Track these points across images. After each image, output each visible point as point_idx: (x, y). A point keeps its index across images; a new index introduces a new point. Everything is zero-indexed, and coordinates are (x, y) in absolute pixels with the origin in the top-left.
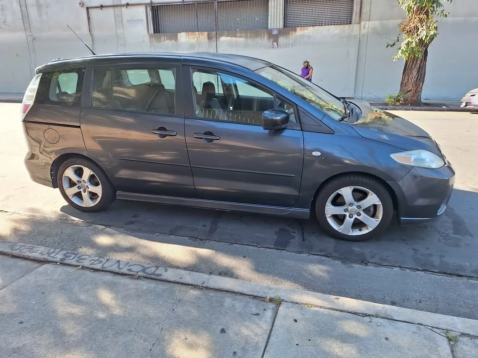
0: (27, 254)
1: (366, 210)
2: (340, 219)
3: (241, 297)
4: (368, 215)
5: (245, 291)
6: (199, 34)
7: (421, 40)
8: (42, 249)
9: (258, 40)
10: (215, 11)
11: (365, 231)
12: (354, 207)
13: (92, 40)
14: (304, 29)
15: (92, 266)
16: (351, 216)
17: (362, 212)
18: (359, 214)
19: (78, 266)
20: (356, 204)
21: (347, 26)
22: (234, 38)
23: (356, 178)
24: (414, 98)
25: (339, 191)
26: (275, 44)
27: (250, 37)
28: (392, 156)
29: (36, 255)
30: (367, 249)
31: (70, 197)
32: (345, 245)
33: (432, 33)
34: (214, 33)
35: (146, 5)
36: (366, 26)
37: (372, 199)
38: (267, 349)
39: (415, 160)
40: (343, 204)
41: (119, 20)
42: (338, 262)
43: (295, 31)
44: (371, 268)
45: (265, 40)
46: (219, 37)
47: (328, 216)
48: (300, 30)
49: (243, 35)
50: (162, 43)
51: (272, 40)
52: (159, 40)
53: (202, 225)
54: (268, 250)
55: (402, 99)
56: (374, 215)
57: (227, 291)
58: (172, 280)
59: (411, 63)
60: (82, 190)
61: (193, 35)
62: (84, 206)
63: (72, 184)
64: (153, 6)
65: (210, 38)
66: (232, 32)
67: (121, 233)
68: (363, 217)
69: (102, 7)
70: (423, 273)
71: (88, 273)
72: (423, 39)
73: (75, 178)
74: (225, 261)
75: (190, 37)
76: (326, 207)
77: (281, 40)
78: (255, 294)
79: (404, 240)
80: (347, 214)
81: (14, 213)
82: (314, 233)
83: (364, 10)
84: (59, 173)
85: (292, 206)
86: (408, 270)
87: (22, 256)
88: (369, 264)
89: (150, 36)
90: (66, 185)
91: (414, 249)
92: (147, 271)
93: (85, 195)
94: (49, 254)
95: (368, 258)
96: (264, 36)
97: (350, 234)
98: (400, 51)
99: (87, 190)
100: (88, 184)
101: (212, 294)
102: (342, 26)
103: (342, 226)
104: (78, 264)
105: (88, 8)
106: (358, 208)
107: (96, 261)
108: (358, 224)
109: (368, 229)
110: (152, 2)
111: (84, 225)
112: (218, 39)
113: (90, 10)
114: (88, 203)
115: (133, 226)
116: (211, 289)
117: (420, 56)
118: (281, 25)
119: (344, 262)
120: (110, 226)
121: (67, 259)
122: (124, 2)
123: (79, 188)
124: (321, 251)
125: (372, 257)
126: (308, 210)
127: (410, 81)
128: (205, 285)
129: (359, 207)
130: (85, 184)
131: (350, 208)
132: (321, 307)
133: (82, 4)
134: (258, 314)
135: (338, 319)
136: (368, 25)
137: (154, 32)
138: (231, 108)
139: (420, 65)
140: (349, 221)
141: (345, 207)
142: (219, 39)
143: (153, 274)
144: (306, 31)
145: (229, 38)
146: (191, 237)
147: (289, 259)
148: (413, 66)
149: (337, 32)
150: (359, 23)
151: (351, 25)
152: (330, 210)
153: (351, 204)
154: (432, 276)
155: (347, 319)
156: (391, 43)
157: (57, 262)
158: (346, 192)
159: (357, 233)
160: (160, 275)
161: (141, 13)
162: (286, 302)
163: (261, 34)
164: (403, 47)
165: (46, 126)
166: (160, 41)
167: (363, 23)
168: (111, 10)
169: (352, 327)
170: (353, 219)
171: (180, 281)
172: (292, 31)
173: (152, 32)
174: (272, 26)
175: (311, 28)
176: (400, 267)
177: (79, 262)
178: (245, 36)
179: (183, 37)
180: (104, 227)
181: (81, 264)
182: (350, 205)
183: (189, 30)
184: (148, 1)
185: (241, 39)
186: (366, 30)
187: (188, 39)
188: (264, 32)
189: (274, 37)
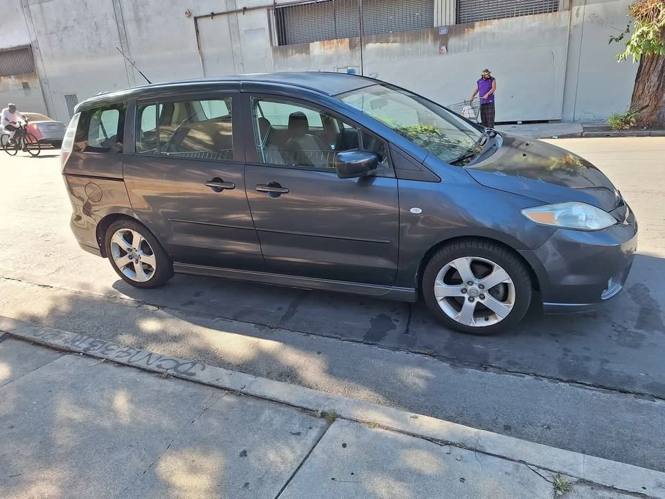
0: (51, 341)
1: (493, 291)
2: (456, 303)
3: (286, 409)
4: (496, 298)
5: (293, 402)
6: (338, 42)
7: (663, 27)
8: (68, 335)
9: (419, 44)
10: (359, 8)
11: (492, 322)
12: (475, 286)
13: (202, 60)
14: (486, 24)
15: (118, 359)
16: (471, 299)
17: (486, 294)
18: (482, 297)
20: (477, 281)
21: (550, 14)
22: (385, 45)
23: (474, 245)
24: (654, 117)
25: (451, 264)
26: (444, 48)
27: (408, 41)
28: (524, 212)
29: (58, 342)
30: (492, 347)
31: (121, 270)
32: (463, 340)
34: (358, 39)
35: (268, 8)
36: (581, 12)
37: (499, 275)
38: (291, 481)
39: (561, 218)
40: (459, 281)
41: (235, 32)
42: (446, 365)
43: (473, 27)
44: (491, 374)
45: (429, 44)
46: (365, 44)
47: (438, 299)
48: (480, 26)
49: (398, 39)
50: (289, 58)
51: (438, 43)
52: (285, 54)
53: (276, 308)
54: (354, 344)
55: (633, 119)
56: (505, 299)
57: (271, 400)
58: (205, 381)
59: (649, 64)
60: (134, 260)
61: (330, 44)
62: (137, 280)
63: (123, 253)
64: (277, 9)
65: (352, 46)
66: (382, 36)
67: (174, 316)
68: (489, 301)
69: (213, 15)
70: (568, 385)
71: (111, 367)
73: (124, 245)
74: (292, 357)
75: (326, 47)
76: (435, 286)
77: (453, 42)
78: (305, 406)
79: (553, 335)
80: (466, 296)
81: (60, 289)
82: (424, 322)
84: (106, 238)
85: (390, 284)
86: (545, 381)
87: (44, 344)
88: (491, 368)
89: (275, 50)
90: (115, 254)
91: (565, 349)
92: (179, 369)
93: (137, 267)
94: (74, 342)
95: (490, 361)
96: (427, 41)
97: (471, 325)
98: (629, 47)
99: (139, 260)
100: (140, 253)
101: (251, 402)
102: (543, 15)
103: (460, 314)
104: (102, 356)
105: (196, 19)
106: (479, 287)
107: (124, 352)
108: (482, 311)
109: (496, 318)
110: (275, 3)
111: (133, 305)
112: (363, 47)
113: (198, 21)
114: (142, 277)
115: (190, 308)
117: (662, 52)
118: (453, 21)
119: (453, 365)
120: (163, 307)
121: (92, 349)
122: (240, 7)
123: (131, 257)
124: (427, 347)
125: (497, 359)
126: (412, 290)
127: (647, 92)
128: (244, 390)
129: (481, 286)
130: (137, 253)
131: (469, 288)
132: (388, 429)
133: (189, 14)
134: (298, 434)
135: (405, 446)
136: (584, 12)
137: (279, 45)
138: (333, 146)
139: (662, 67)
140: (469, 306)
141: (462, 286)
142: (365, 46)
143: (185, 373)
144: (488, 27)
145: (378, 44)
146: (257, 324)
147: (379, 358)
148: (652, 69)
149: (533, 25)
150: (570, 9)
151: (557, 13)
152: (442, 290)
153: (470, 283)
154: (580, 391)
155: (418, 447)
156: (617, 36)
157: (79, 353)
158: (462, 265)
159: (482, 323)
160: (194, 374)
161: (262, 20)
162: (342, 418)
163: (424, 35)
164: (634, 38)
165: (87, 180)
166: (287, 56)
167: (575, 9)
168: (225, 17)
170: (474, 304)
171: (216, 383)
172: (468, 28)
173: (277, 45)
174: (439, 21)
175: (495, 22)
176: (535, 375)
177: (104, 354)
178: (401, 39)
179: (316, 48)
180: (156, 308)
181: (106, 356)
182: (468, 283)
183: (325, 37)
184: (271, 2)
185: (396, 44)
186: (580, 18)
187: (323, 50)
188: (428, 33)
189: (442, 38)
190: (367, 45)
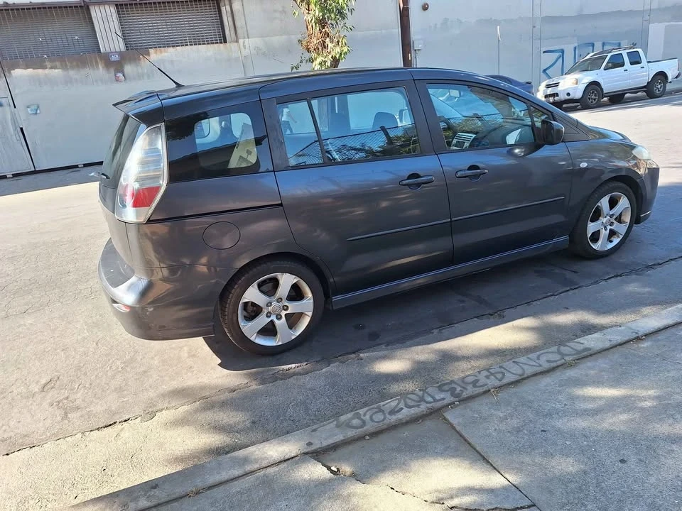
1: (618, 218)
4: (618, 222)
7: (334, 58)
9: (88, 71)
11: (617, 241)
14: (161, 52)
17: (614, 221)
18: (612, 224)
19: (487, 392)
20: (610, 212)
21: (221, 45)
22: (40, 71)
23: (612, 185)
25: (599, 204)
26: (120, 75)
27: (72, 68)
33: (345, 49)
36: (246, 44)
37: (623, 203)
40: (600, 217)
43: (148, 54)
45: (101, 71)
46: (9, 71)
47: (589, 236)
48: (156, 53)
49: (58, 64)
51: (112, 70)
60: (273, 317)
62: (280, 343)
66: (34, 61)
68: (616, 226)
73: (261, 299)
76: (588, 226)
77: (129, 69)
80: (603, 227)
83: (238, 24)
93: (281, 324)
95: (644, 264)
96: (98, 67)
97: (606, 249)
99: (284, 313)
100: (286, 302)
102: (215, 45)
103: (599, 243)
108: (611, 235)
109: (618, 237)
112: (7, 74)
118: (123, 48)
123: (269, 315)
126: (567, 237)
129: (612, 216)
131: (605, 220)
136: (249, 44)
140: (604, 234)
141: (601, 220)
142: (10, 73)
144: (164, 54)
145: (30, 71)
149: (210, 54)
150: (237, 42)
151: (228, 44)
152: (590, 228)
153: (606, 216)
156: (296, 65)
158: (605, 202)
163: (91, 61)
167: (241, 41)
170: (607, 231)
172: (143, 55)
174: (107, 46)
175: (171, 50)
178: (62, 65)
185: (56, 71)
186: (248, 51)
188: (96, 59)
189: (116, 65)
190: (12, 72)
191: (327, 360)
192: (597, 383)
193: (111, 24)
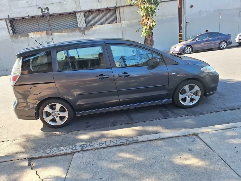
0: (58, 153)
3: (180, 137)
4: (195, 95)
5: (180, 135)
6: (41, 33)
7: (150, 27)
8: (64, 148)
9: (74, 33)
10: (48, 20)
12: (189, 93)
14: (96, 27)
15: (101, 146)
17: (193, 95)
18: (192, 96)
19: (93, 149)
20: (190, 91)
21: (115, 24)
22: (61, 33)
23: (190, 81)
25: (184, 88)
26: (84, 34)
27: (70, 32)
28: (201, 69)
29: (64, 152)
31: (48, 122)
32: (189, 110)
33: (154, 24)
34: (49, 31)
35: (6, 20)
37: (197, 88)
38: (213, 150)
39: (208, 69)
42: (193, 117)
43: (92, 28)
44: (206, 115)
46: (53, 33)
47: (180, 99)
48: (95, 27)
49: (66, 31)
50: (19, 39)
51: (81, 33)
52: (17, 38)
54: (163, 120)
56: (197, 95)
57: (172, 137)
59: (147, 37)
60: (55, 117)
61: (38, 33)
62: (57, 125)
64: (10, 20)
65: (47, 34)
66: (60, 30)
68: (194, 97)
70: (223, 111)
71: (101, 150)
72: (151, 27)
75: (36, 34)
76: (179, 96)
77: (86, 32)
80: (187, 97)
81: (14, 140)
83: (121, 16)
84: (41, 110)
85: (164, 99)
86: (218, 112)
87: (55, 155)
88: (204, 114)
89: (11, 36)
91: (213, 105)
93: (58, 119)
94: (72, 149)
96: (77, 32)
97: (189, 105)
98: (143, 33)
99: (58, 116)
100: (59, 112)
102: (113, 24)
103: (186, 102)
108: (192, 100)
109: (196, 101)
110: (9, 18)
111: (64, 134)
116: (165, 138)
117: (151, 34)
118: (85, 26)
119: (195, 116)
120: (79, 131)
123: (53, 116)
124: (184, 114)
125: (203, 111)
126: (171, 99)
128: (161, 138)
129: (191, 93)
130: (57, 113)
132: (212, 131)
134: (194, 141)
135: (222, 132)
136: (124, 23)
137: (14, 34)
139: (151, 38)
140: (188, 99)
141: (186, 94)
142: (53, 34)
143: (133, 141)
145: (58, 33)
146: (124, 124)
148: (148, 39)
149: (111, 27)
150: (121, 22)
151: (117, 23)
152: (181, 97)
153: (188, 92)
155: (225, 132)
156: (138, 30)
157: (80, 151)
158: (187, 87)
159: (192, 104)
161: (3, 24)
162: (198, 133)
163: (75, 30)
164: (144, 31)
165: (32, 86)
166: (18, 38)
167: (122, 22)
169: (229, 133)
170: (190, 98)
172: (91, 28)
173: (12, 34)
174: (80, 25)
175: (99, 26)
176: (215, 112)
178: (67, 31)
179: (32, 35)
181: (94, 147)
183: (35, 31)
184: (7, 17)
185: (65, 33)
186: (124, 25)
187: (35, 36)
188: (77, 29)
189: (82, 31)
190: (54, 34)
191: (68, 132)
192: (127, 152)
193: (82, 18)
